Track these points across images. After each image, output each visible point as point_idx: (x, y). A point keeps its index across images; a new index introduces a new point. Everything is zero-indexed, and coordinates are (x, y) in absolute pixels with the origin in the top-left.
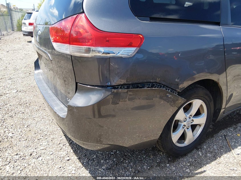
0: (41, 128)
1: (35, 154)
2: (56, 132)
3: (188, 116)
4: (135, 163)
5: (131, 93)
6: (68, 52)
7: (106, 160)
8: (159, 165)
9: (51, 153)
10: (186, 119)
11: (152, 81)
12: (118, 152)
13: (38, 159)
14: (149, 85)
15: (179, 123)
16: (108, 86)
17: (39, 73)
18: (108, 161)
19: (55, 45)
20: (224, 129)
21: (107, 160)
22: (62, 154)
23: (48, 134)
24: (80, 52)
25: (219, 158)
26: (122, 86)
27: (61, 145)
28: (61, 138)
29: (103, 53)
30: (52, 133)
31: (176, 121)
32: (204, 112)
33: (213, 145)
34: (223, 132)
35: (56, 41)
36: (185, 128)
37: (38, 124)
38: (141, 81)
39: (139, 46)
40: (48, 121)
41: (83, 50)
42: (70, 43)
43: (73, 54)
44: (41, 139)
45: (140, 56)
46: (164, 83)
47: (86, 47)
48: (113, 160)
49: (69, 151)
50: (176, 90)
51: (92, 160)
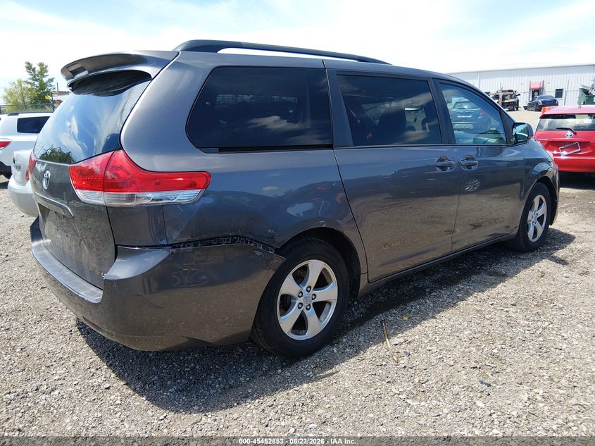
0: (50, 349)
1: (46, 387)
2: (81, 353)
3: (305, 288)
4: (226, 377)
5: (199, 253)
6: (101, 202)
7: (175, 380)
8: (265, 373)
9: (76, 383)
10: (301, 292)
11: (230, 234)
12: (197, 367)
13: (52, 394)
14: (228, 240)
15: (292, 301)
16: (164, 246)
17: (40, 245)
18: (179, 381)
19: (79, 193)
20: (382, 313)
21: (177, 379)
22: (95, 382)
23: (65, 357)
24: (119, 201)
25: (362, 352)
26: (186, 244)
27: (93, 370)
28: (91, 360)
29: (153, 200)
30: (73, 354)
31: (283, 296)
32: (331, 281)
33: (359, 337)
34: (381, 316)
35: (81, 188)
36: (304, 308)
37: (42, 343)
38: (213, 235)
39: (205, 187)
40: (61, 337)
41: (124, 198)
42: (104, 190)
43: (108, 204)
44: (52, 365)
45: (209, 200)
46: (251, 237)
47: (127, 193)
48: (189, 379)
49: (108, 375)
50: (270, 246)
51: (151, 383)
